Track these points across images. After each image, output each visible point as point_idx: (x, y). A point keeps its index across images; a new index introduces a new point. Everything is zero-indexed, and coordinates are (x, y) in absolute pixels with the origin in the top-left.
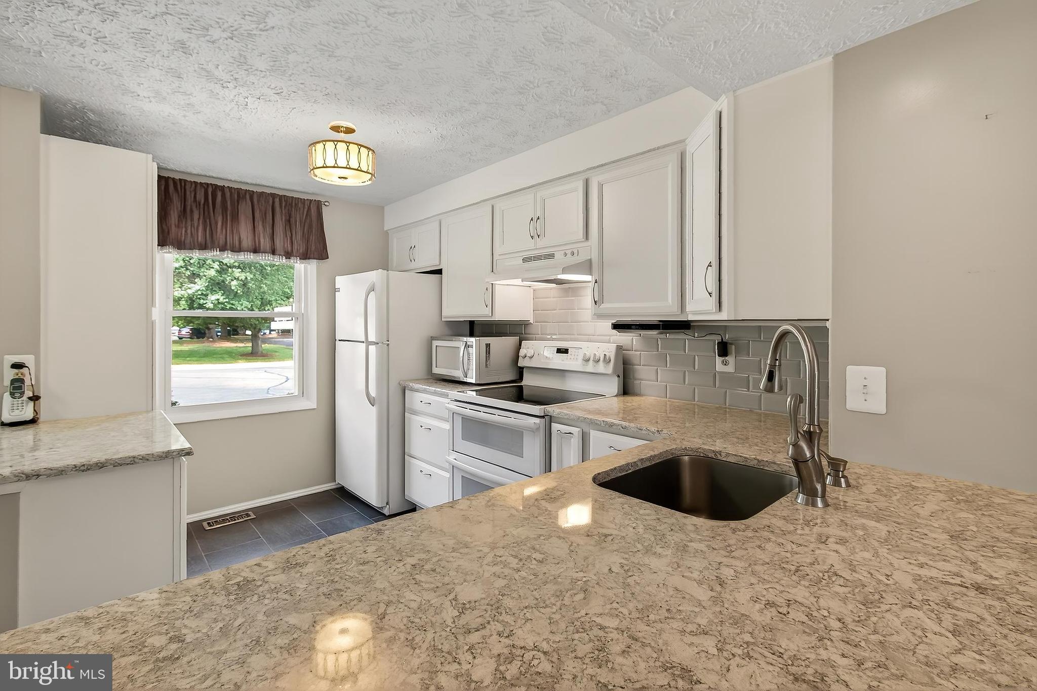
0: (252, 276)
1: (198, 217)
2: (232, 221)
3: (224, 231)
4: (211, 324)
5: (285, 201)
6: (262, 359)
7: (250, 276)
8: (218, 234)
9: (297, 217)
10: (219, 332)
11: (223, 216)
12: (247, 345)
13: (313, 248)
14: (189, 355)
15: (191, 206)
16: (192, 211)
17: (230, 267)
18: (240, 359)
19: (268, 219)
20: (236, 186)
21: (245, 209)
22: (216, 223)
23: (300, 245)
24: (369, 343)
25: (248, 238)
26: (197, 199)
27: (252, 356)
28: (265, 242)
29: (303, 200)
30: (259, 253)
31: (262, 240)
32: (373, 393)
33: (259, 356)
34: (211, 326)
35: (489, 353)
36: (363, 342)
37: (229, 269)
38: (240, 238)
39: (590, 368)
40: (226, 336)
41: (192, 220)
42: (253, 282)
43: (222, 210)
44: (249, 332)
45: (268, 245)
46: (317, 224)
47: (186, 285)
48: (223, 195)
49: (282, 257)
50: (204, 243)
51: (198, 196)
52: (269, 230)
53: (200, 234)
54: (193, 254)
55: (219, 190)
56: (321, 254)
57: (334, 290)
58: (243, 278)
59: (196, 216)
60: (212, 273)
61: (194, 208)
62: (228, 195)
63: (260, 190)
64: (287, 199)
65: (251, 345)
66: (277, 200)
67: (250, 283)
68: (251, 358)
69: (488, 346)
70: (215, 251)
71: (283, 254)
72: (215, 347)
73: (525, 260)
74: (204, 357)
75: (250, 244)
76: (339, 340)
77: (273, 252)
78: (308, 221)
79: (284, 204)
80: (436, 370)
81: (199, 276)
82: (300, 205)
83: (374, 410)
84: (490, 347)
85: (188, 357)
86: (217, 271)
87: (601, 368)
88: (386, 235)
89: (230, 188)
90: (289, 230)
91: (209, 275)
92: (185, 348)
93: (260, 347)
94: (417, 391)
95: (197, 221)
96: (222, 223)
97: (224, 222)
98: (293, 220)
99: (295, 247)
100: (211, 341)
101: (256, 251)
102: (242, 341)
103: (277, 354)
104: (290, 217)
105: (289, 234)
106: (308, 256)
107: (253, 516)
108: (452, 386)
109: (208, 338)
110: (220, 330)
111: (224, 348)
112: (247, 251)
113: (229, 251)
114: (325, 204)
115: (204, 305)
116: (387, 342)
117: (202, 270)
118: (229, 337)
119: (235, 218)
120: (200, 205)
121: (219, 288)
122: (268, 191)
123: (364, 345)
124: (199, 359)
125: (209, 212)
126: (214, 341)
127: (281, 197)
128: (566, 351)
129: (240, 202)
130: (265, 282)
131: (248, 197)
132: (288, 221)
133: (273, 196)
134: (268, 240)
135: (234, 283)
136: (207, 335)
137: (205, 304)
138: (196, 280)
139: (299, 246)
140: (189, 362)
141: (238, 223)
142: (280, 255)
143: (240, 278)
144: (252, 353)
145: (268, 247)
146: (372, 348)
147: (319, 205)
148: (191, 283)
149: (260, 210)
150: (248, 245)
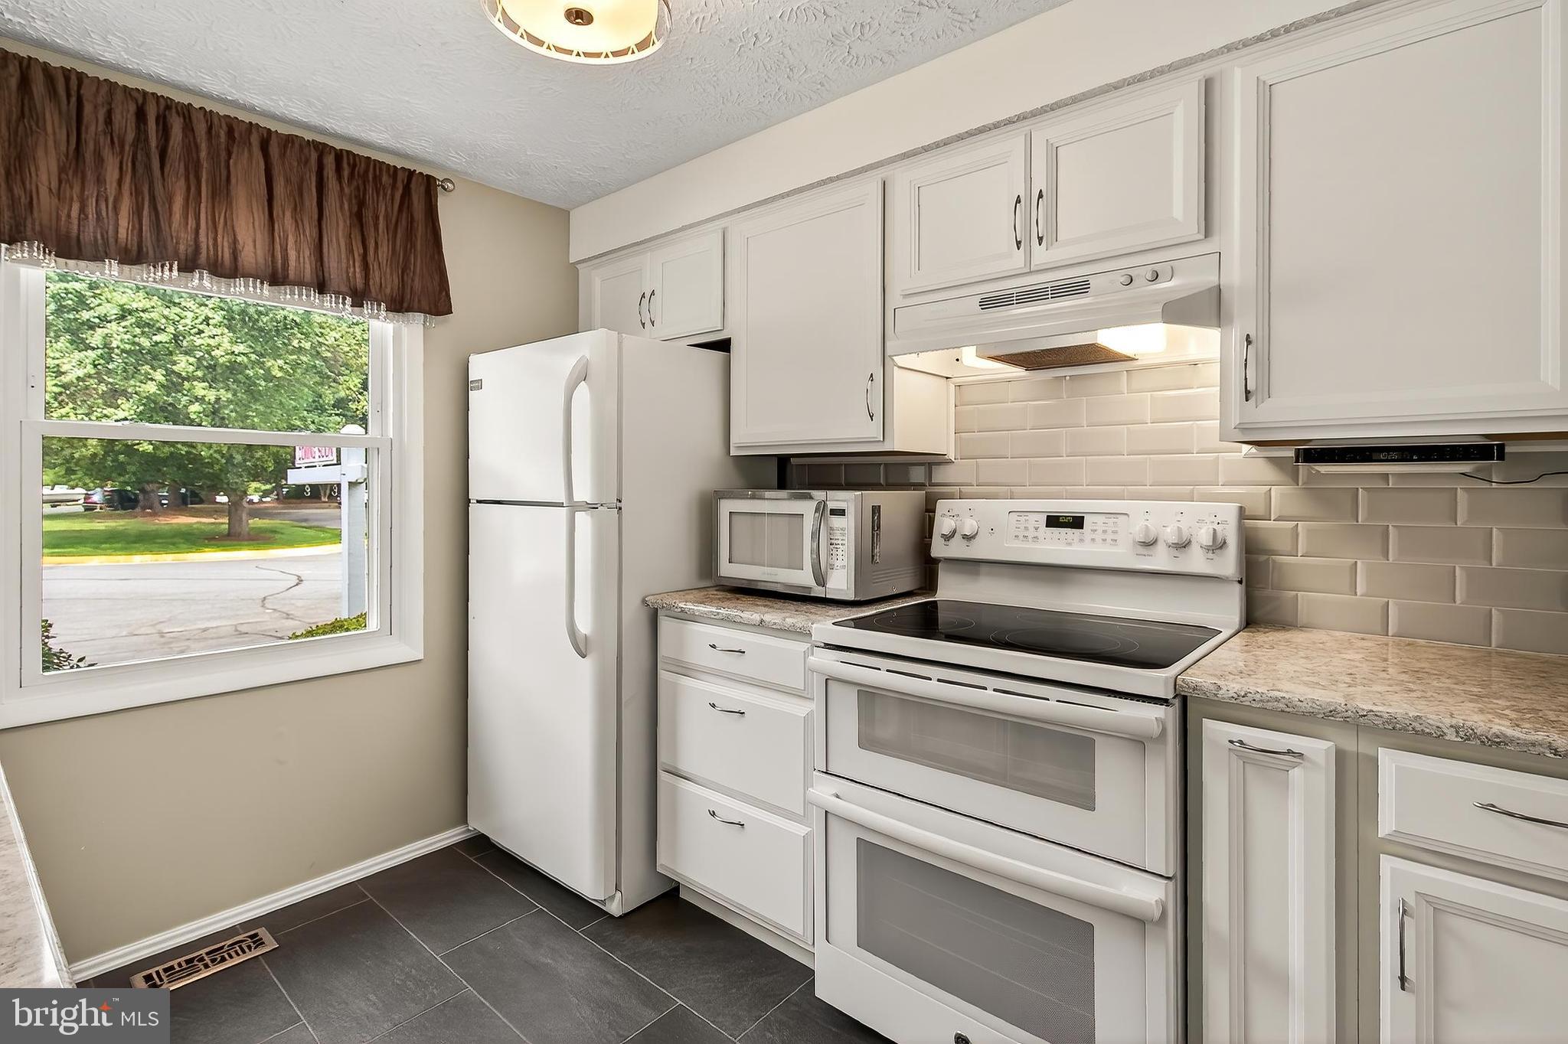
0: (230, 395)
1: (116, 175)
2: (213, 198)
3: (191, 222)
4: (148, 483)
5: (349, 164)
6: (249, 545)
7: (225, 395)
8: (175, 225)
9: (383, 208)
10: (165, 497)
11: (187, 179)
12: (221, 521)
13: (417, 284)
14: (107, 539)
15: (96, 143)
16: (99, 160)
17: (188, 379)
18: (207, 546)
19: (307, 203)
20: (223, 111)
21: (247, 170)
22: (170, 201)
23: (385, 273)
24: (574, 507)
25: (255, 241)
26: (116, 127)
27: (231, 540)
28: (298, 258)
29: (392, 170)
30: (283, 284)
31: (292, 254)
32: (584, 626)
33: (244, 540)
34: (148, 488)
35: (879, 527)
36: (561, 505)
37: (186, 383)
38: (235, 241)
39: (1160, 560)
40: (178, 506)
41: (100, 181)
42: (232, 407)
43: (187, 169)
44: (222, 499)
45: (308, 266)
46: (426, 232)
47: (99, 410)
48: (188, 128)
49: (344, 299)
50: (135, 248)
51: (117, 118)
52: (310, 231)
53: (123, 222)
54: (103, 274)
55: (178, 113)
56: (437, 303)
57: (465, 386)
58: (213, 399)
59: (111, 174)
60: (151, 388)
61: (107, 152)
62: (201, 128)
63: (284, 130)
64: (354, 160)
65: (228, 522)
66: (329, 161)
67: (226, 407)
68: (228, 542)
69: (876, 510)
70: (166, 268)
71: (344, 289)
72: (158, 524)
73: (987, 303)
74: (135, 542)
75: (261, 260)
76: (479, 502)
77: (322, 288)
78: (404, 222)
79: (346, 173)
80: (728, 570)
81: (124, 393)
82: (385, 179)
83: (585, 669)
84: (879, 515)
85: (106, 543)
86: (161, 386)
87: (1197, 562)
88: (573, 271)
89: (209, 115)
90: (359, 238)
91: (144, 392)
92: (100, 526)
93: (244, 523)
94: (692, 618)
95: (115, 184)
96: (187, 200)
97: (192, 199)
98: (368, 215)
99: (375, 276)
100: (150, 515)
101: (276, 278)
102: (208, 514)
103: (278, 536)
104: (361, 204)
105: (358, 250)
106: (405, 305)
107: (271, 944)
108: (792, 607)
109: (144, 508)
110: (165, 494)
111: (175, 526)
112: (255, 277)
113: (205, 274)
114: (443, 187)
115: (135, 447)
116: (619, 504)
117: (132, 382)
118: (184, 507)
119: (222, 191)
120: (122, 146)
121: (166, 418)
122: (308, 136)
123: (563, 512)
124: (127, 546)
125: (148, 167)
126: (155, 514)
127: (339, 155)
128: (1077, 522)
129: (235, 150)
130: (254, 407)
131: (255, 140)
132: (358, 218)
133: (321, 149)
134: (307, 253)
135: (195, 408)
136: (141, 503)
137: (138, 444)
138: (119, 402)
139: (384, 276)
140: (109, 551)
141: (230, 205)
142: (337, 293)
143: (207, 399)
144: (229, 535)
145: (308, 274)
146: (583, 520)
147: (429, 183)
148: (110, 406)
149: (288, 181)
150: (256, 263)
